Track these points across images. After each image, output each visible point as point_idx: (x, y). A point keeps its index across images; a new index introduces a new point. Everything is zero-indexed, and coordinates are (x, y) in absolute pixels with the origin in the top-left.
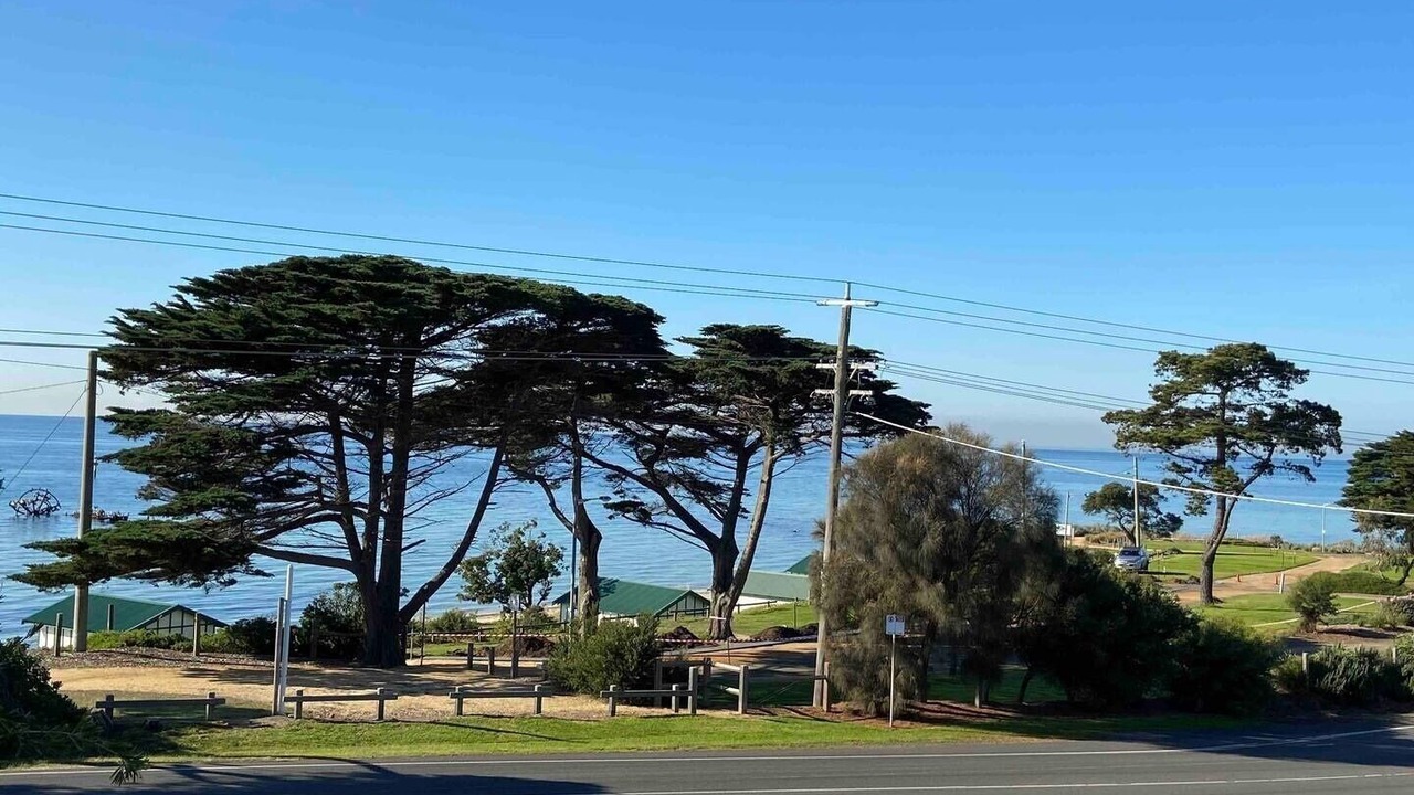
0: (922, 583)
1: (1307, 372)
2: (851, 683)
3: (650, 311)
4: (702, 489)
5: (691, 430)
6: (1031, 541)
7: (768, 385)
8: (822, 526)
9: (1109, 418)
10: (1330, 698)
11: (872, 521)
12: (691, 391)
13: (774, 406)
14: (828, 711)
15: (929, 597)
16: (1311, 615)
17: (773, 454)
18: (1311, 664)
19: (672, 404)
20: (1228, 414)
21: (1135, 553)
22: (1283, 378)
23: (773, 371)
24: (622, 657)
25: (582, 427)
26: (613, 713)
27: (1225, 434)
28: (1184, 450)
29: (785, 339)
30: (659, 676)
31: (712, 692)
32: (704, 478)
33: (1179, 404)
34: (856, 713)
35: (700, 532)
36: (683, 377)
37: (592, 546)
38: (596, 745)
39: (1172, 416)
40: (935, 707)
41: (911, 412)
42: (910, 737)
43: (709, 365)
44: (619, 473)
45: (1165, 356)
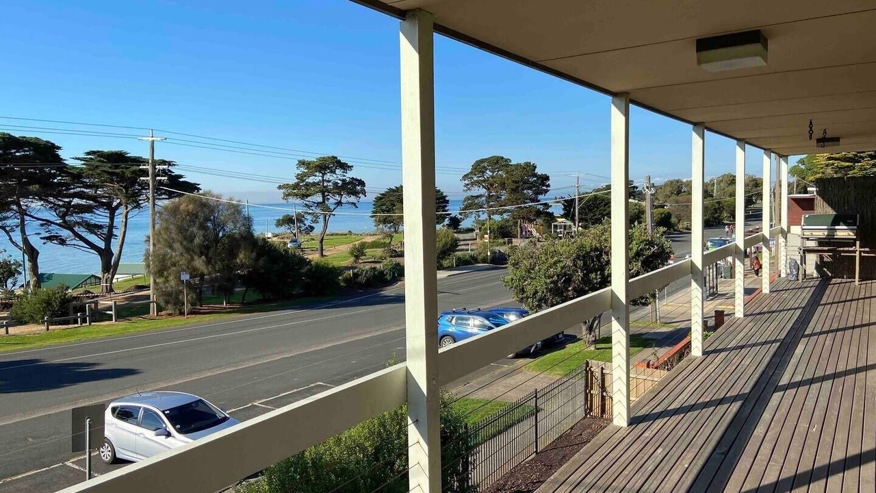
0: (196, 257)
1: (352, 166)
2: (167, 302)
3: (53, 144)
4: (92, 228)
5: (84, 200)
6: (242, 236)
7: (122, 178)
8: (149, 238)
9: (280, 187)
10: (361, 286)
11: (170, 233)
12: (82, 183)
13: (126, 188)
14: (157, 315)
15: (199, 263)
16: (357, 257)
17: (127, 209)
18: (354, 274)
19: (73, 189)
20: (325, 184)
21: (296, 241)
22: (344, 169)
23: (123, 171)
24: (51, 304)
25: (23, 202)
26: (48, 329)
27: (324, 191)
28: (309, 199)
29: (128, 157)
30: (71, 311)
31: (99, 315)
32: (93, 222)
33: (307, 180)
34: (170, 315)
35: (92, 246)
36: (77, 176)
37: (34, 257)
38: (39, 344)
39: (304, 186)
40: (206, 308)
41: (192, 187)
42: (194, 321)
43: (90, 170)
44: (48, 223)
45: (300, 162)
